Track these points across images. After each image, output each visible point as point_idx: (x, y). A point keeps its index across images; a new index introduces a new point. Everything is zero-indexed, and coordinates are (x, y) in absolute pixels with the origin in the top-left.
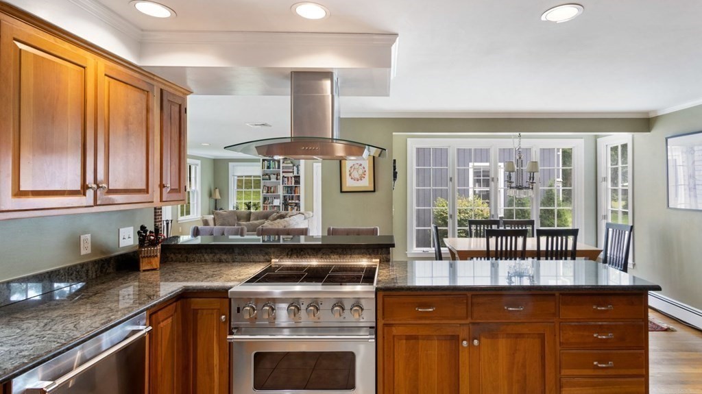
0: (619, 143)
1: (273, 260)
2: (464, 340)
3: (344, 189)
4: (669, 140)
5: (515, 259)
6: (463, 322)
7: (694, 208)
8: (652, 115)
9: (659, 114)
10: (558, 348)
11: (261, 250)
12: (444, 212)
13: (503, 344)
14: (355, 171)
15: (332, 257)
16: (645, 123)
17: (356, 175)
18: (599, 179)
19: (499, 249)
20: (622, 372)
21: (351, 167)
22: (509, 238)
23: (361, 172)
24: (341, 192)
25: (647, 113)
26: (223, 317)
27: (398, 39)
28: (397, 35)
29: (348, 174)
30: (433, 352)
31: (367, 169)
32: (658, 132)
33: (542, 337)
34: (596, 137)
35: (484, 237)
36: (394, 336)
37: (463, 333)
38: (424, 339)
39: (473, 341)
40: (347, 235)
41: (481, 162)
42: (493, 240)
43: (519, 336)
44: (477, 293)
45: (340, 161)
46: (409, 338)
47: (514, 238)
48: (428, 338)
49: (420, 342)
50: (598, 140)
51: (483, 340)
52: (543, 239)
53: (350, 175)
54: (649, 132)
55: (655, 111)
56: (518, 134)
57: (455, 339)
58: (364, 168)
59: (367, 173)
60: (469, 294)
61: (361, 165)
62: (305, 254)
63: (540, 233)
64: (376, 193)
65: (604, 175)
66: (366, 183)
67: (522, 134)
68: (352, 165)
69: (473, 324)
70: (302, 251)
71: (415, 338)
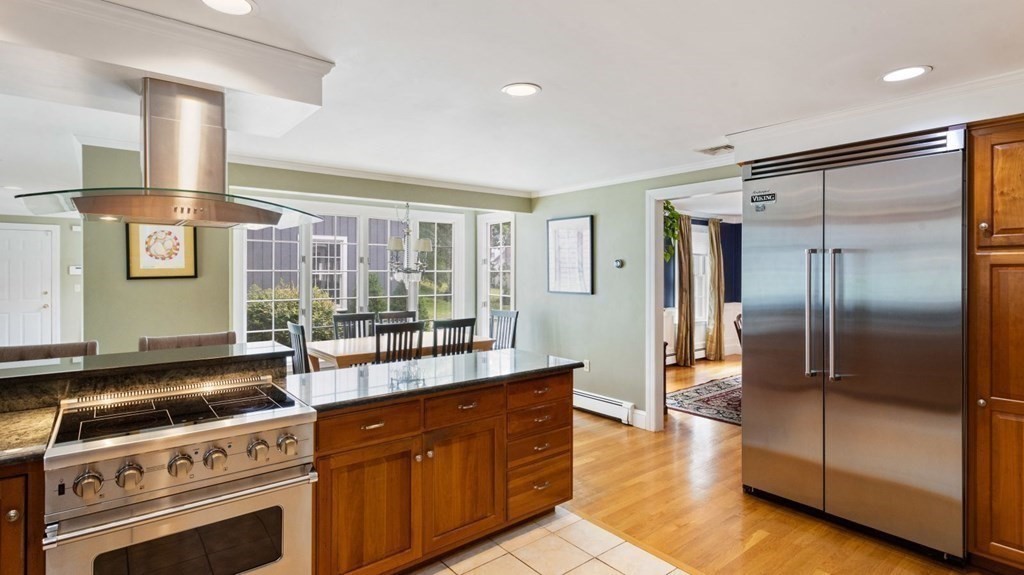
0: (500, 221)
1: (63, 402)
2: (417, 454)
3: (134, 274)
4: (550, 223)
5: (410, 359)
6: (416, 433)
7: (557, 290)
8: (534, 196)
9: (540, 196)
10: (506, 440)
11: (31, 387)
12: (263, 307)
13: (457, 448)
14: (159, 244)
15: (189, 381)
16: (528, 203)
17: (159, 249)
18: (480, 262)
19: (392, 349)
20: (555, 451)
21: (150, 237)
22: (392, 335)
23: (169, 244)
24: (129, 277)
25: (530, 193)
26: (12, 513)
27: (333, 69)
28: (333, 63)
29: (143, 247)
30: (380, 480)
31: (181, 240)
32: (540, 213)
33: (492, 432)
34: (476, 213)
35: (371, 335)
36: (332, 470)
37: (415, 446)
38: (370, 466)
39: (426, 453)
40: (178, 347)
41: (324, 234)
42: (384, 338)
43: (472, 436)
44: (430, 395)
45: (127, 226)
46: (352, 468)
47: (409, 333)
48: (376, 462)
49: (366, 469)
50: (479, 216)
51: (436, 449)
52: (440, 332)
53: (147, 249)
54: (531, 212)
55: (537, 192)
56: (405, 203)
57: (407, 455)
58: (176, 239)
59: (182, 248)
60: (422, 398)
61: (170, 233)
62: (134, 383)
63: (438, 325)
64: (198, 279)
65: (484, 257)
66: (181, 263)
67: (410, 203)
68: (151, 233)
69: (426, 433)
70: (126, 378)
71: (360, 466)
